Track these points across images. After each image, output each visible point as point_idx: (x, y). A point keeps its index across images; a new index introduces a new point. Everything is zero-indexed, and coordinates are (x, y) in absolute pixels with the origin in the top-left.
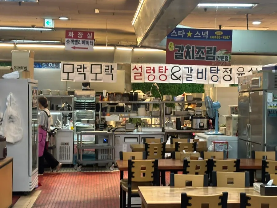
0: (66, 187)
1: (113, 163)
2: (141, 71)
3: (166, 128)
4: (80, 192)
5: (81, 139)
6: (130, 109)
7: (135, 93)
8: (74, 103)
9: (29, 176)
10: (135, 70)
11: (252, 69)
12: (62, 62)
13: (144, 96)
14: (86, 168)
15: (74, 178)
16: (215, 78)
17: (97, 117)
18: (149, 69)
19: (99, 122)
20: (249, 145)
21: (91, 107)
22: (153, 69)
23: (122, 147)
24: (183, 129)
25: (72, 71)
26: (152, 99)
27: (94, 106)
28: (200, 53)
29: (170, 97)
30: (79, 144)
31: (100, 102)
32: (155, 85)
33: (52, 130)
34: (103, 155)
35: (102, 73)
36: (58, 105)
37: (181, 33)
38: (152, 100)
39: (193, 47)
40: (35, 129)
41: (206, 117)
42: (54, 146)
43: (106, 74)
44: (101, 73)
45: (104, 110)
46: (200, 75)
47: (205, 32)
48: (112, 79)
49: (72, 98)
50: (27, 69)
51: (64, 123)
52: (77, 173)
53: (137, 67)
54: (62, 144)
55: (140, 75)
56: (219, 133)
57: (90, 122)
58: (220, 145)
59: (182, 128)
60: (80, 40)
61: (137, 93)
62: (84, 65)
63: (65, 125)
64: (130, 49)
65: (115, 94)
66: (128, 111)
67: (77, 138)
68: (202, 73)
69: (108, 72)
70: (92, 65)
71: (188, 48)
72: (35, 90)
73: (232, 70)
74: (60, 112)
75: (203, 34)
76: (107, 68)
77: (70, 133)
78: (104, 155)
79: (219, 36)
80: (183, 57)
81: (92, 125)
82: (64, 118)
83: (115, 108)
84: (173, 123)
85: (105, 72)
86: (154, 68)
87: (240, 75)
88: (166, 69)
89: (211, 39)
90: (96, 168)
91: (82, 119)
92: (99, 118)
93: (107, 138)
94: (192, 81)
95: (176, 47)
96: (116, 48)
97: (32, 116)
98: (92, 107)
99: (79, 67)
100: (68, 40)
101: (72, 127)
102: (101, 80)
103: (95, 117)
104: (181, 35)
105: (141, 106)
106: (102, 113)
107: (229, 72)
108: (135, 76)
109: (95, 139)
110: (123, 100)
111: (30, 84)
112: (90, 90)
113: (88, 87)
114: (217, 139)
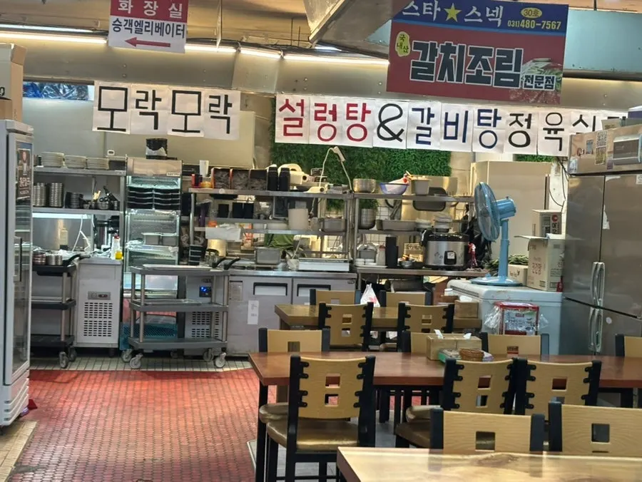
0: (103, 414)
1: (224, 350)
2: (302, 115)
3: (360, 262)
4: (141, 429)
5: (143, 284)
6: (267, 213)
7: (282, 169)
8: (125, 191)
9: (4, 384)
10: (287, 109)
11: (583, 118)
12: (99, 83)
13: (305, 178)
14: (152, 360)
15: (123, 388)
16: (488, 139)
17: (183, 229)
18: (323, 108)
19: (189, 242)
20: (599, 315)
21: (168, 202)
22: (331, 109)
23: (247, 308)
24: (401, 267)
25: (123, 108)
26: (326, 186)
27: (177, 201)
28: (480, 67)
29: (371, 185)
30: (136, 298)
31: (192, 190)
32: (335, 152)
33: (67, 259)
34: (197, 327)
35: (202, 113)
36: (81, 196)
37: (430, 9)
38: (326, 189)
39: (461, 49)
40: (23, 255)
41: (461, 237)
42: (70, 300)
43: (212, 117)
44: (199, 114)
45: (202, 211)
46: (451, 130)
47: (495, 9)
48: (228, 132)
49: (119, 177)
50: (3, 94)
51: (98, 242)
52: (129, 373)
53: (293, 103)
54: (92, 296)
55: (297, 123)
56: (509, 280)
57: (165, 240)
58: (517, 315)
59: (400, 262)
60: (150, 21)
61: (288, 169)
62: (154, 92)
63: (99, 248)
64: (274, 56)
65: (231, 170)
66: (262, 216)
67: (130, 283)
68: (456, 123)
69: (218, 112)
70: (175, 92)
71: (448, 50)
72: (27, 152)
73: (532, 118)
74: (87, 214)
75: (488, 15)
76: (215, 101)
77: (112, 269)
78: (200, 327)
79: (531, 19)
80: (434, 75)
81: (170, 248)
82: (98, 228)
83: (231, 209)
84: (378, 251)
85: (210, 111)
86: (335, 106)
87: (552, 132)
88: (365, 112)
89: (511, 28)
90: (179, 360)
91: (145, 234)
92: (188, 232)
93: (208, 285)
94: (429, 143)
95: (417, 46)
96: (239, 51)
97: (17, 220)
98: (172, 202)
99: (143, 96)
100: (117, 20)
101: (118, 252)
102: (199, 132)
103: (178, 229)
104: (431, 13)
105: (297, 203)
106: (196, 218)
107: (525, 124)
108: (286, 127)
109: (176, 285)
110: (253, 187)
111: (11, 135)
112: (167, 158)
113: (162, 151)
114: (507, 298)
